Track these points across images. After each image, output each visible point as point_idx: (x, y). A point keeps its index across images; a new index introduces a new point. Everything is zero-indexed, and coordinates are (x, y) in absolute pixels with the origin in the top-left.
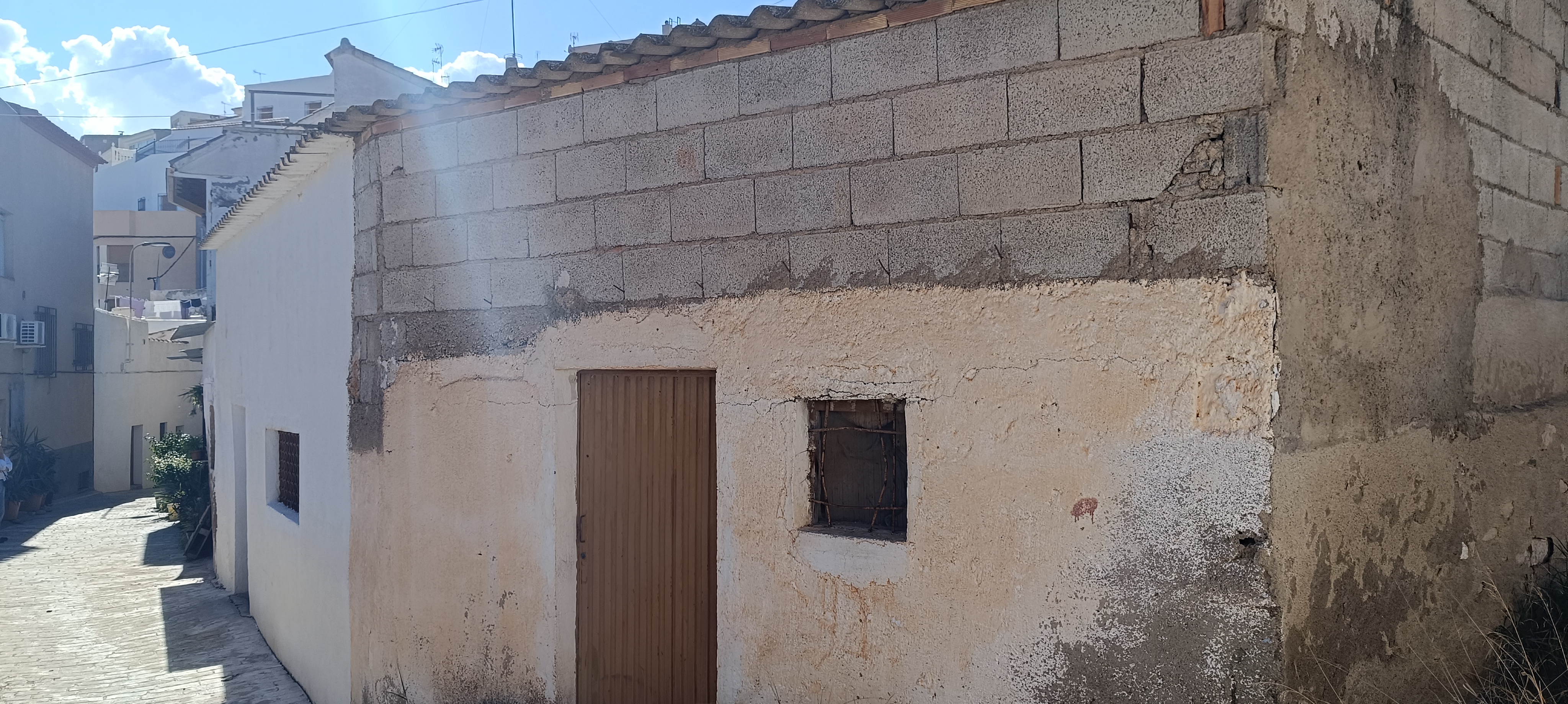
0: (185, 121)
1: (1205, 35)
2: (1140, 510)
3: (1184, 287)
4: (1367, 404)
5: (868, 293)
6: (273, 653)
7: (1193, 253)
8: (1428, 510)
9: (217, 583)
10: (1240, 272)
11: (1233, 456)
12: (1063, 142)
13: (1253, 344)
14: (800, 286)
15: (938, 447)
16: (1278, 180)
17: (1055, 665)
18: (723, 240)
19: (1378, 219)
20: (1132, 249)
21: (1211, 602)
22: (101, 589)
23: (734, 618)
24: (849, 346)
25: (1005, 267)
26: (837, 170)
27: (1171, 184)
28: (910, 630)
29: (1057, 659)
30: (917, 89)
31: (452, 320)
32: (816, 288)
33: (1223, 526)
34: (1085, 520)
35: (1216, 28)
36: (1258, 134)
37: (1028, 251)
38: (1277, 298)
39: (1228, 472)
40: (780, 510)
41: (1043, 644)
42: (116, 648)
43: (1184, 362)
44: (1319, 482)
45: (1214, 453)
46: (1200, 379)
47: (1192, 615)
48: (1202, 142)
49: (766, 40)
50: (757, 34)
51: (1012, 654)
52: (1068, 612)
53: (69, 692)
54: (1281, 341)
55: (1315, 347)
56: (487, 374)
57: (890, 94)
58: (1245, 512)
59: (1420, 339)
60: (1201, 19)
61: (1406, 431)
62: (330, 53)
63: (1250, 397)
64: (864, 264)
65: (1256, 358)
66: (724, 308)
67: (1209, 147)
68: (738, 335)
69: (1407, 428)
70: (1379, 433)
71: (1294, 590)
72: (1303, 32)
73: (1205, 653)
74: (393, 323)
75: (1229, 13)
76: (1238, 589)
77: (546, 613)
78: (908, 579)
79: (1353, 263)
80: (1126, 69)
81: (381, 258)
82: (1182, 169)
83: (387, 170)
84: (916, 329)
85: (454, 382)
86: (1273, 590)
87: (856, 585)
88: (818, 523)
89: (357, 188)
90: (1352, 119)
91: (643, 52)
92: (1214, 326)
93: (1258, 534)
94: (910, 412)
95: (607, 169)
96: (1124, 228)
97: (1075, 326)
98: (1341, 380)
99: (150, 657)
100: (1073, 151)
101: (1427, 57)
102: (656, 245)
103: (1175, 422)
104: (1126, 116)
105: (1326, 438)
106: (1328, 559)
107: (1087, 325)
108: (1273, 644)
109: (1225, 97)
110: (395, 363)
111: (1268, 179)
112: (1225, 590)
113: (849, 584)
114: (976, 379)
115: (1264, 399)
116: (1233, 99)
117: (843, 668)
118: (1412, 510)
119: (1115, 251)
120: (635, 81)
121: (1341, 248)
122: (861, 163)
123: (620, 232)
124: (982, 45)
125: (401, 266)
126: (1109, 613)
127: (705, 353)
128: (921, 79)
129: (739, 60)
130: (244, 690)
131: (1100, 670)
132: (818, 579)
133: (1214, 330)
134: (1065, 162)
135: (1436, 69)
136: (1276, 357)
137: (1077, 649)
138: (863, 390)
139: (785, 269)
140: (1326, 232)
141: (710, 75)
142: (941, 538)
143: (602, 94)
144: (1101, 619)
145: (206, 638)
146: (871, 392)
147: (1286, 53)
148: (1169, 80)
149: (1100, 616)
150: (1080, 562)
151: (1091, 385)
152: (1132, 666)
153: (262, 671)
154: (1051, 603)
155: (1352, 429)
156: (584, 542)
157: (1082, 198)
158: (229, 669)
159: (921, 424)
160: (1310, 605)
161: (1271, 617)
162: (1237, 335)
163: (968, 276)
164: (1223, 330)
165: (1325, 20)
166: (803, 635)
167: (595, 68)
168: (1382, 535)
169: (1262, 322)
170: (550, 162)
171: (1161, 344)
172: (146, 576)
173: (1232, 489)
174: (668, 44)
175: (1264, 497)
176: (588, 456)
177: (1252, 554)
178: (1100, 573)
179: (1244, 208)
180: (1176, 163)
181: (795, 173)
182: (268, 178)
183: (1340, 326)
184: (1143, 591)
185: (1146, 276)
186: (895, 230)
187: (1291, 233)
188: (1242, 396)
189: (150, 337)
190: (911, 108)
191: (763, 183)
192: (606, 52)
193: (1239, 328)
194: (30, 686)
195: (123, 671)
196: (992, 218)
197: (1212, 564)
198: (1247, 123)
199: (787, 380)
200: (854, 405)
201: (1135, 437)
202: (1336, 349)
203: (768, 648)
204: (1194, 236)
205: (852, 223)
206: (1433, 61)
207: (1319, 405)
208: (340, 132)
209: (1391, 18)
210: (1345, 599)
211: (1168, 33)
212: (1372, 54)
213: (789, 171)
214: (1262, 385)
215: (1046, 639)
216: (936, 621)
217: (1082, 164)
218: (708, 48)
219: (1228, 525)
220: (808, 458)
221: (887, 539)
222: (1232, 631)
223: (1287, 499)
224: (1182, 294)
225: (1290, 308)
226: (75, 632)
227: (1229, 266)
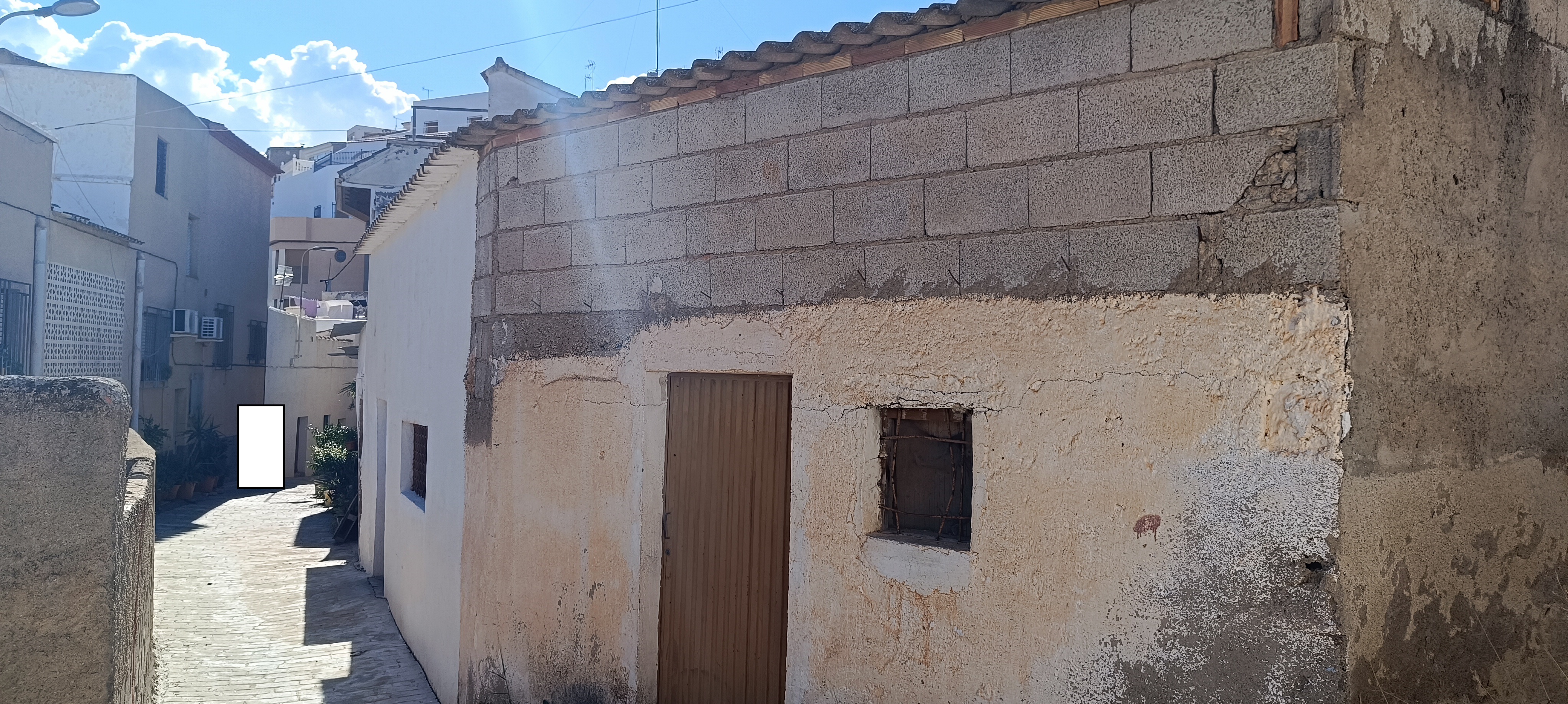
0: (359, 135)
1: (1278, 46)
2: (1203, 530)
3: (1253, 302)
4: (1461, 430)
5: (939, 303)
6: (401, 633)
7: (1263, 267)
8: (1534, 545)
9: (359, 566)
10: (1311, 288)
11: (1300, 478)
12: (1132, 155)
13: (1323, 362)
14: (875, 294)
15: (1003, 458)
16: (1352, 193)
17: (1114, 684)
18: (803, 249)
19: (1478, 235)
20: (1202, 263)
21: (1274, 626)
22: (257, 567)
23: (804, 619)
24: (920, 354)
25: (1072, 281)
26: (912, 181)
27: (1243, 197)
28: (971, 639)
29: (1117, 677)
30: (990, 102)
31: (556, 322)
32: (889, 297)
33: (1289, 549)
34: (1147, 537)
35: (1289, 38)
36: (1331, 146)
37: (1095, 263)
38: (1350, 315)
39: (1294, 494)
40: (849, 515)
41: (1103, 662)
42: (263, 621)
43: (1252, 378)
44: (1398, 508)
45: (1281, 473)
46: (1269, 397)
47: (1254, 640)
48: (1274, 154)
49: (848, 55)
50: (840, 50)
51: (1071, 670)
52: (1128, 630)
53: (217, 657)
54: (1354, 361)
55: (1396, 367)
56: (585, 374)
57: (964, 108)
58: (1312, 536)
59: (1531, 364)
60: (1274, 30)
61: (1510, 460)
62: (485, 71)
63: (1319, 417)
64: (936, 274)
65: (1326, 377)
66: (801, 315)
67: (1281, 159)
68: (814, 342)
69: (1512, 457)
70: (1475, 460)
71: (1364, 619)
72: (1386, 41)
73: (1267, 680)
74: (504, 323)
75: (1304, 23)
76: (1302, 614)
77: (630, 605)
78: (970, 589)
79: (1445, 281)
80: (1198, 80)
81: (495, 263)
82: (1254, 182)
83: (503, 181)
84: (984, 339)
85: (554, 381)
86: (1339, 618)
87: (920, 592)
88: (888, 529)
89: (479, 197)
90: (1446, 131)
91: (733, 68)
92: (1284, 343)
93: (1325, 558)
94: (976, 422)
95: (699, 180)
96: (1193, 241)
97: (1141, 339)
98: (1428, 402)
99: (291, 631)
100: (1143, 163)
101: (1546, 65)
102: (741, 254)
103: (1242, 440)
104: (1197, 128)
105: (1408, 462)
106: (1408, 589)
107: (1154, 339)
108: (1337, 673)
109: (1298, 110)
110: (504, 361)
111: (1342, 192)
112: (1287, 614)
113: (914, 591)
114: (1041, 390)
115: (1333, 419)
116: (1306, 110)
117: (905, 673)
118: (1515, 543)
119: (1183, 264)
120: (726, 96)
121: (1431, 265)
122: (935, 175)
123: (709, 241)
124: (1055, 58)
125: (512, 271)
126: (1170, 634)
127: (783, 359)
128: (995, 92)
129: (823, 75)
130: (370, 666)
131: (1160, 691)
132: (884, 585)
133: (1283, 347)
134: (1134, 174)
135: (1557, 78)
136: (1348, 376)
137: (1137, 668)
138: (932, 399)
139: (861, 278)
140: (1412, 248)
141: (795, 89)
142: (1004, 549)
143: (696, 108)
144: (1162, 639)
145: (342, 616)
146: (939, 401)
147: (1364, 64)
148: (1241, 91)
149: (1161, 636)
150: (1142, 580)
151: (1156, 400)
152: (1192, 688)
153: (387, 649)
154: (1111, 620)
155: (1441, 455)
156: (669, 538)
157: (1151, 210)
158: (359, 646)
159: (987, 434)
160: (1384, 636)
161: (1336, 645)
162: (1307, 353)
163: (1037, 288)
164: (1293, 347)
165: (1413, 29)
166: (868, 639)
167: (689, 83)
168: (1476, 568)
169: (1333, 339)
170: (647, 173)
171: (1229, 360)
172: (298, 557)
173: (1299, 511)
174: (756, 60)
175: (1331, 521)
176: (675, 455)
177: (1319, 580)
178: (1162, 593)
179: (1316, 222)
180: (1248, 175)
181: (872, 185)
182: (407, 189)
183: (1428, 347)
184: (1205, 613)
185: (1214, 291)
186: (966, 240)
187: (1368, 249)
188: (1311, 415)
189: (317, 335)
190: (984, 121)
191: (840, 194)
192: (697, 68)
193: (1309, 346)
194: (185, 649)
195: (267, 641)
196: (1061, 230)
197: (1277, 588)
198: (1321, 135)
199: (859, 387)
200: (925, 414)
201: (1200, 455)
202: (1422, 370)
203: (834, 651)
204: (1265, 250)
205: (926, 233)
206: (1554, 69)
207: (1401, 429)
208: (466, 146)
209: (1499, 25)
210: (1428, 633)
211: (1240, 45)
212: (1474, 63)
213: (866, 183)
214: (1332, 405)
215: (1106, 657)
216: (996, 633)
217: (1152, 177)
218: (794, 63)
219: (1294, 548)
220: (879, 465)
221: (951, 548)
222: (1294, 658)
223: (1359, 524)
224: (1252, 309)
225: (1366, 326)
226: (229, 604)
227: (1300, 282)
